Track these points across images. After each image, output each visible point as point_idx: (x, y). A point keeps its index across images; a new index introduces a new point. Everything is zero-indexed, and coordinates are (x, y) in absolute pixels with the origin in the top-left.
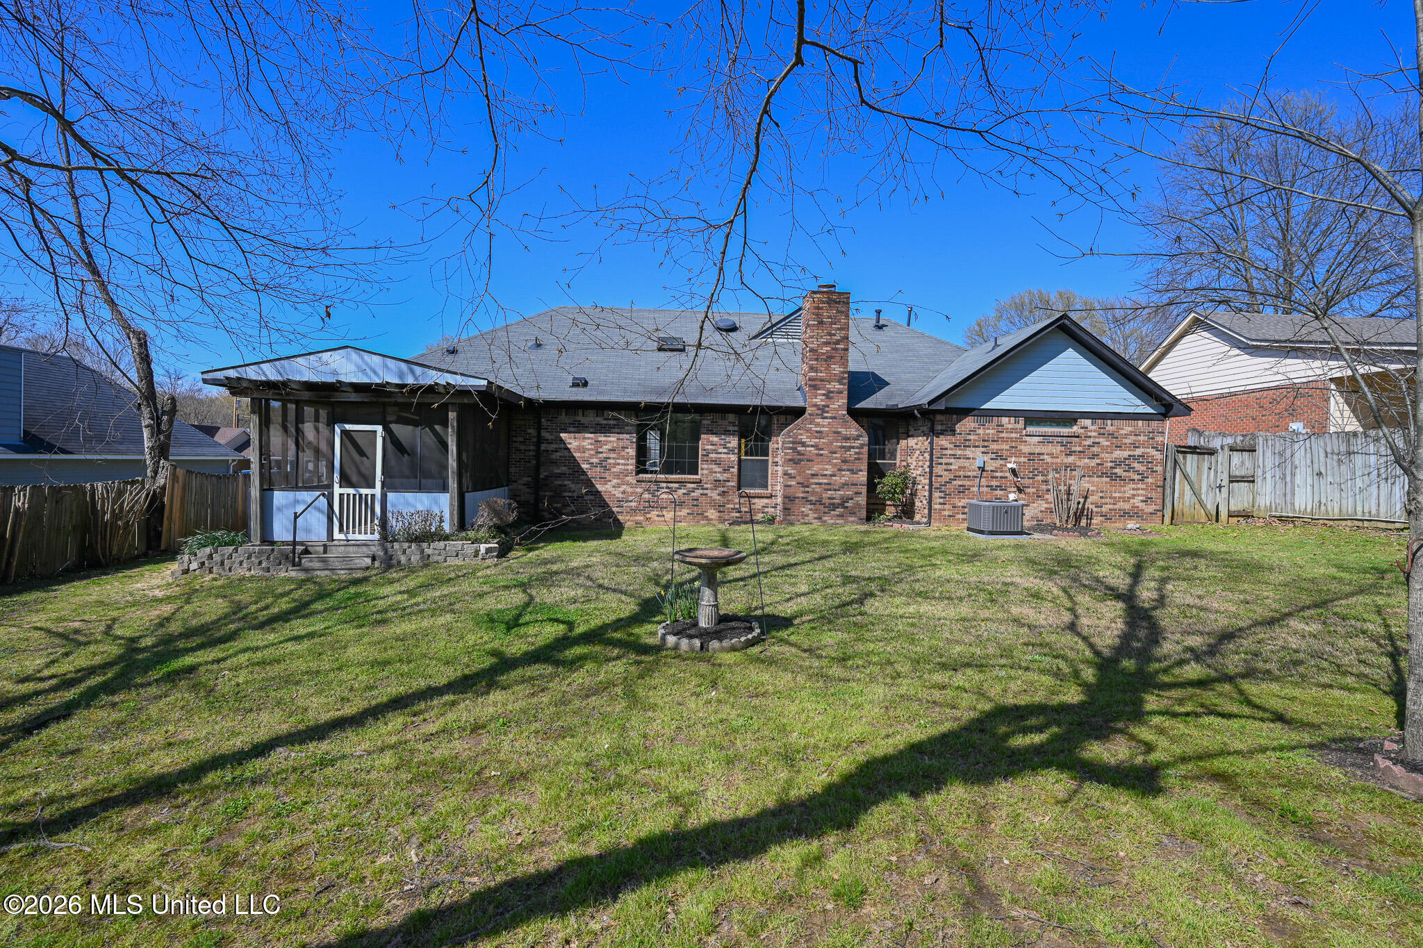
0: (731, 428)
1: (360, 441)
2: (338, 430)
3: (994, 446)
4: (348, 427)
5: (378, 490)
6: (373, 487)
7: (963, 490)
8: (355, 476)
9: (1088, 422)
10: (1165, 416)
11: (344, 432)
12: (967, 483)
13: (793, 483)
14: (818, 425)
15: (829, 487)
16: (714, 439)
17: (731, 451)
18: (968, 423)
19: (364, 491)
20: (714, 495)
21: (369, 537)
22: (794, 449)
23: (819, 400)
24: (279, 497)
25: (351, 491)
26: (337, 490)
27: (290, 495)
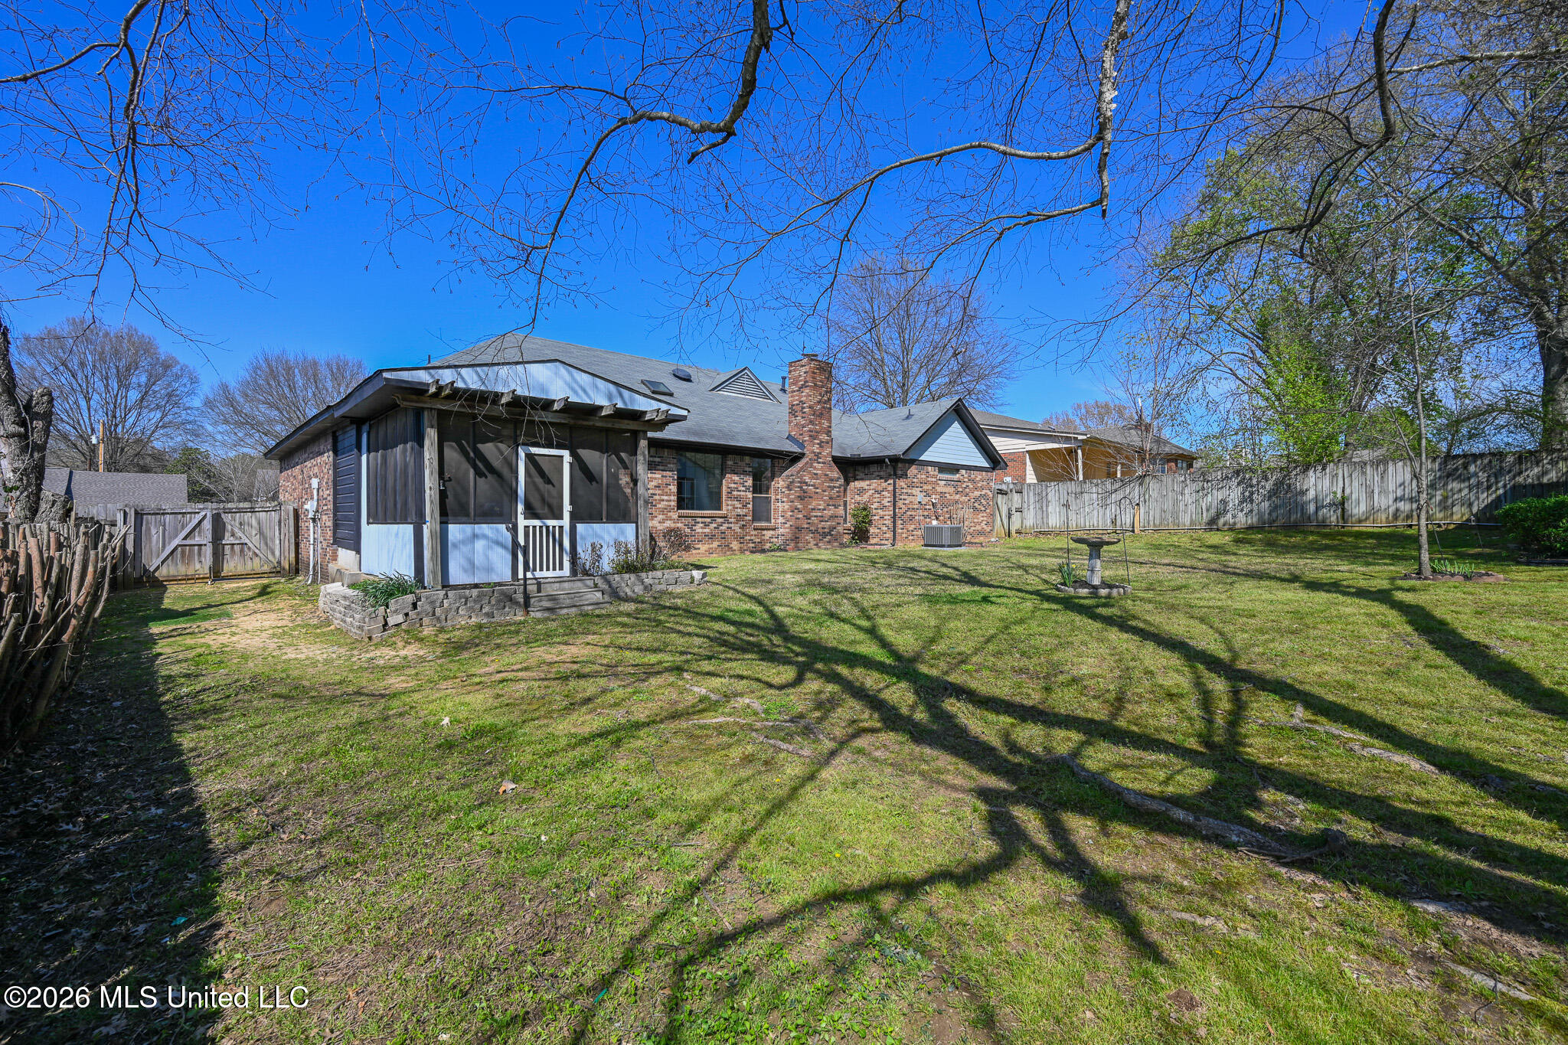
0: (747, 469)
1: (545, 466)
2: (522, 454)
3: (925, 487)
4: (534, 450)
5: (566, 521)
6: (560, 517)
7: (912, 518)
8: (543, 506)
9: (963, 472)
10: (994, 469)
11: (530, 457)
12: (913, 513)
13: (800, 516)
14: (815, 468)
15: (822, 519)
16: (736, 478)
17: (747, 489)
18: (913, 470)
19: (551, 523)
20: (736, 528)
21: (558, 573)
22: (801, 487)
23: (816, 448)
24: (455, 531)
25: (537, 523)
26: (522, 522)
27: (468, 528)
